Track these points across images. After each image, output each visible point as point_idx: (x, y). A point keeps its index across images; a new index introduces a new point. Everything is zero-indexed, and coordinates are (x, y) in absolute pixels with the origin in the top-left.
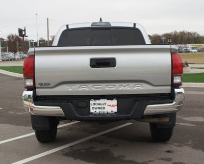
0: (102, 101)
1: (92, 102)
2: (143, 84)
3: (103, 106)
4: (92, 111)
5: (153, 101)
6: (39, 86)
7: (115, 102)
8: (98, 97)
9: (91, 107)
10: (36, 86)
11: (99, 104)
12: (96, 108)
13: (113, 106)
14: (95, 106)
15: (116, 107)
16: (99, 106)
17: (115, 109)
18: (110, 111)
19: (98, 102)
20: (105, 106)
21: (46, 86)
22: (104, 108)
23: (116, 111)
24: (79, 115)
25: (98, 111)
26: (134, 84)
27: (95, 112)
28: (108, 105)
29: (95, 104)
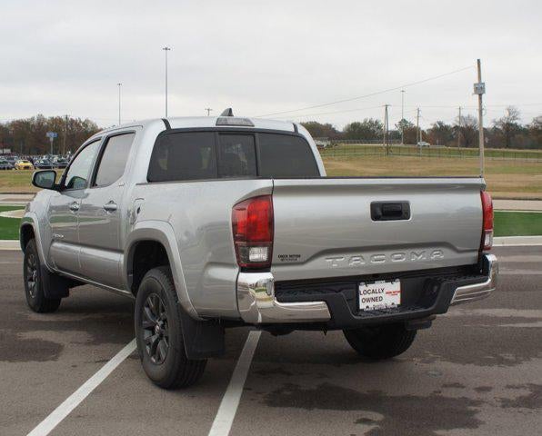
0: (378, 285)
1: (362, 288)
2: (444, 250)
3: (378, 295)
4: (362, 306)
6: (279, 261)
7: (396, 286)
8: (372, 278)
9: (361, 297)
10: (273, 262)
11: (373, 292)
12: (368, 300)
13: (394, 293)
14: (367, 296)
15: (399, 294)
16: (374, 296)
17: (397, 300)
18: (389, 304)
19: (371, 287)
20: (382, 295)
21: (292, 259)
22: (381, 300)
23: (399, 303)
25: (371, 305)
26: (431, 250)
27: (367, 307)
28: (387, 293)
29: (367, 292)
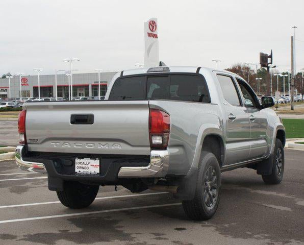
0: (86, 160)
1: (77, 161)
3: (86, 166)
4: (77, 170)
5: (128, 163)
6: (30, 141)
7: (97, 162)
8: (82, 156)
9: (76, 166)
10: (27, 142)
11: (83, 164)
12: (80, 168)
13: (96, 166)
14: (80, 165)
15: (99, 167)
16: (83, 166)
17: (97, 170)
18: (92, 172)
19: (82, 161)
20: (89, 166)
21: (35, 141)
22: (88, 168)
23: (98, 172)
24: (59, 173)
25: (82, 170)
27: (80, 171)
28: (91, 165)
29: (80, 163)
